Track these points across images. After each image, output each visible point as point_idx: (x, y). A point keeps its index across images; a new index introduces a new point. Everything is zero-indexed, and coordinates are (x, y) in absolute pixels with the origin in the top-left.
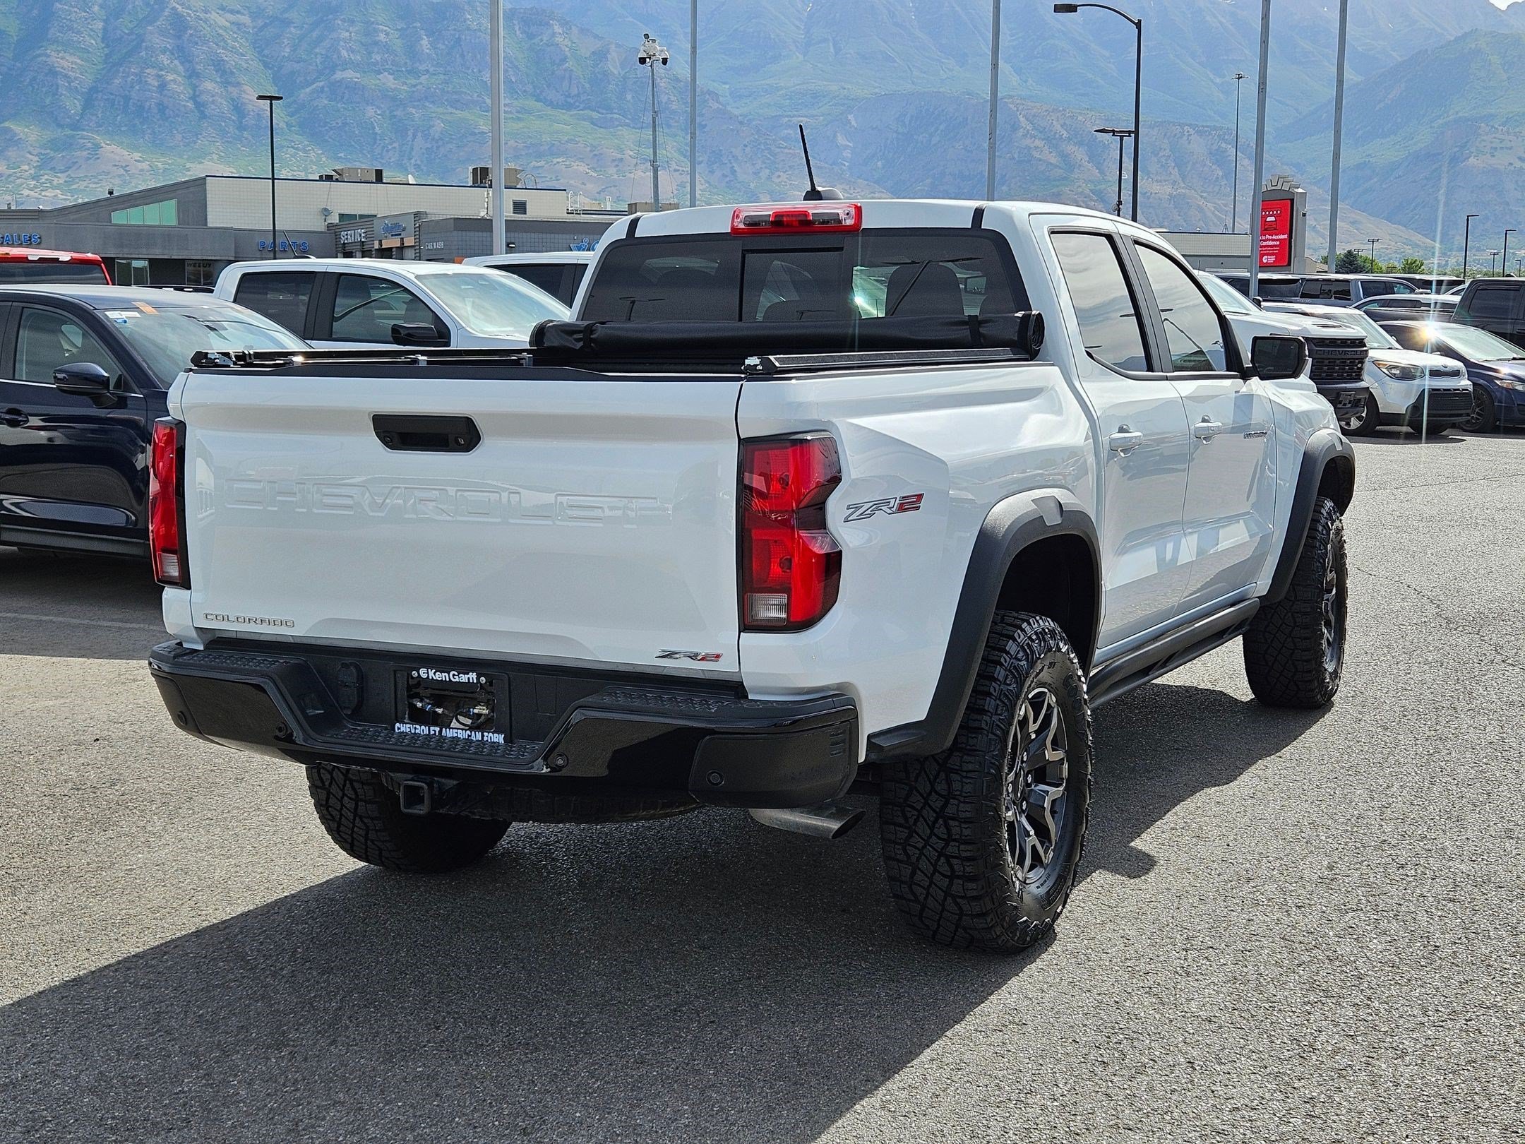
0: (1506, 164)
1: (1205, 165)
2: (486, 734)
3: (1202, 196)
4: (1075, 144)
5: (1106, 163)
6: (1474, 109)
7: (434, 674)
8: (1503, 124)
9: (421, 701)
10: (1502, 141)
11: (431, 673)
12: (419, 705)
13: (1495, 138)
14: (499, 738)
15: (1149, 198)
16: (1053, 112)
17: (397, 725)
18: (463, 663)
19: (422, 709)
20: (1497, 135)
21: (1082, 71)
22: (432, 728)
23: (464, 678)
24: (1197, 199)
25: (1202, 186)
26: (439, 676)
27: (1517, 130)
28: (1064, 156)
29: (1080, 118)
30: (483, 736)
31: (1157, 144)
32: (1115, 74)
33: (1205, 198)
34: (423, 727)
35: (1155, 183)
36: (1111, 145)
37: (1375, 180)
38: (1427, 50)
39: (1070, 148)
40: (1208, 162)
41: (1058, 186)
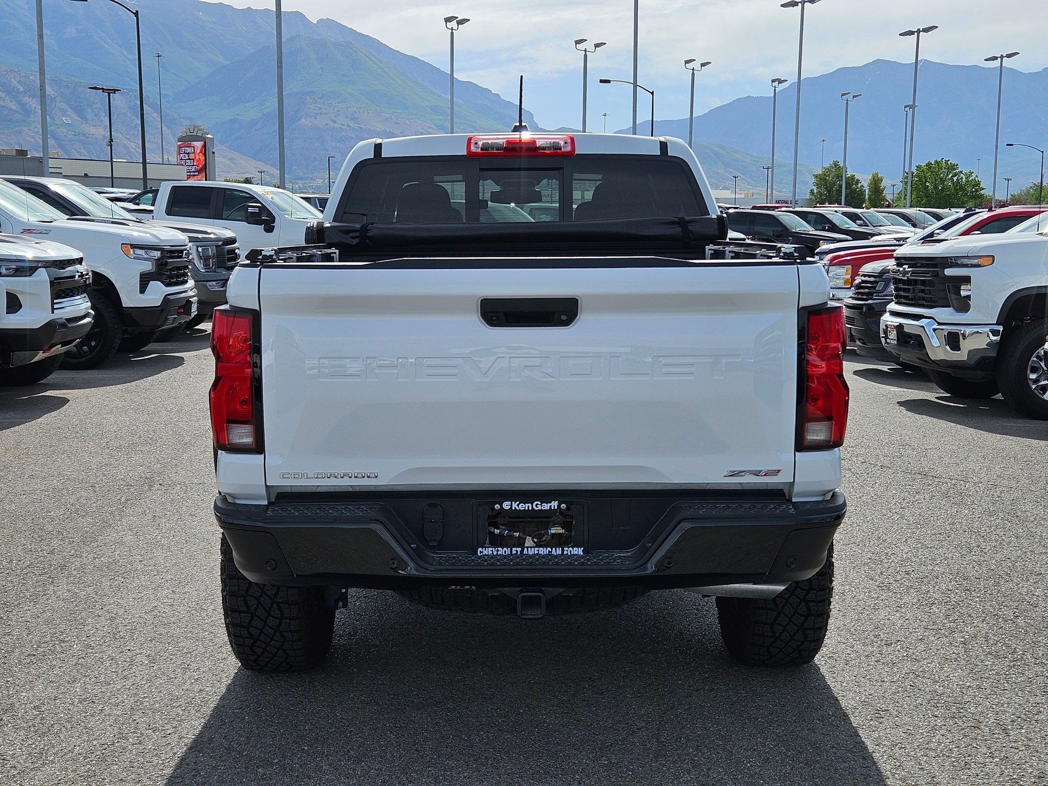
0: (325, 124)
1: (126, 116)
2: (566, 549)
3: (126, 138)
4: (29, 96)
5: (54, 112)
6: (302, 87)
7: (518, 505)
8: (321, 98)
9: (498, 528)
10: (320, 109)
11: (515, 505)
12: (497, 531)
13: (316, 106)
14: (579, 551)
15: (88, 138)
16: (10, 72)
17: (480, 549)
18: (545, 495)
19: (501, 535)
20: (317, 105)
21: (30, 44)
22: (514, 549)
23: (546, 507)
24: (123, 140)
25: (126, 131)
26: (522, 507)
27: (330, 102)
28: (23, 105)
29: (31, 77)
30: (563, 551)
31: (90, 99)
32: (55, 48)
33: (129, 139)
34: (505, 549)
35: (92, 128)
36: (57, 98)
37: (243, 131)
38: (269, 46)
39: (26, 99)
40: (128, 114)
41: (18, 126)
